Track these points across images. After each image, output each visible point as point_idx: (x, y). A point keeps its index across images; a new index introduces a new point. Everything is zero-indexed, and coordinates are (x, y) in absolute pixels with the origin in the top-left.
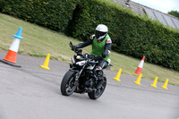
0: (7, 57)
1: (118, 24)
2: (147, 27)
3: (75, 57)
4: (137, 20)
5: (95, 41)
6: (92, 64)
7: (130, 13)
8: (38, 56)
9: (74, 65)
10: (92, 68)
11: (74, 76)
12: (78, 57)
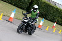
0: (9, 19)
1: (46, 8)
2: (57, 10)
3: (24, 18)
4: (53, 7)
5: (32, 12)
6: (31, 21)
7: (51, 5)
8: (19, 19)
9: (23, 21)
10: (31, 23)
11: (23, 25)
12: (25, 18)
